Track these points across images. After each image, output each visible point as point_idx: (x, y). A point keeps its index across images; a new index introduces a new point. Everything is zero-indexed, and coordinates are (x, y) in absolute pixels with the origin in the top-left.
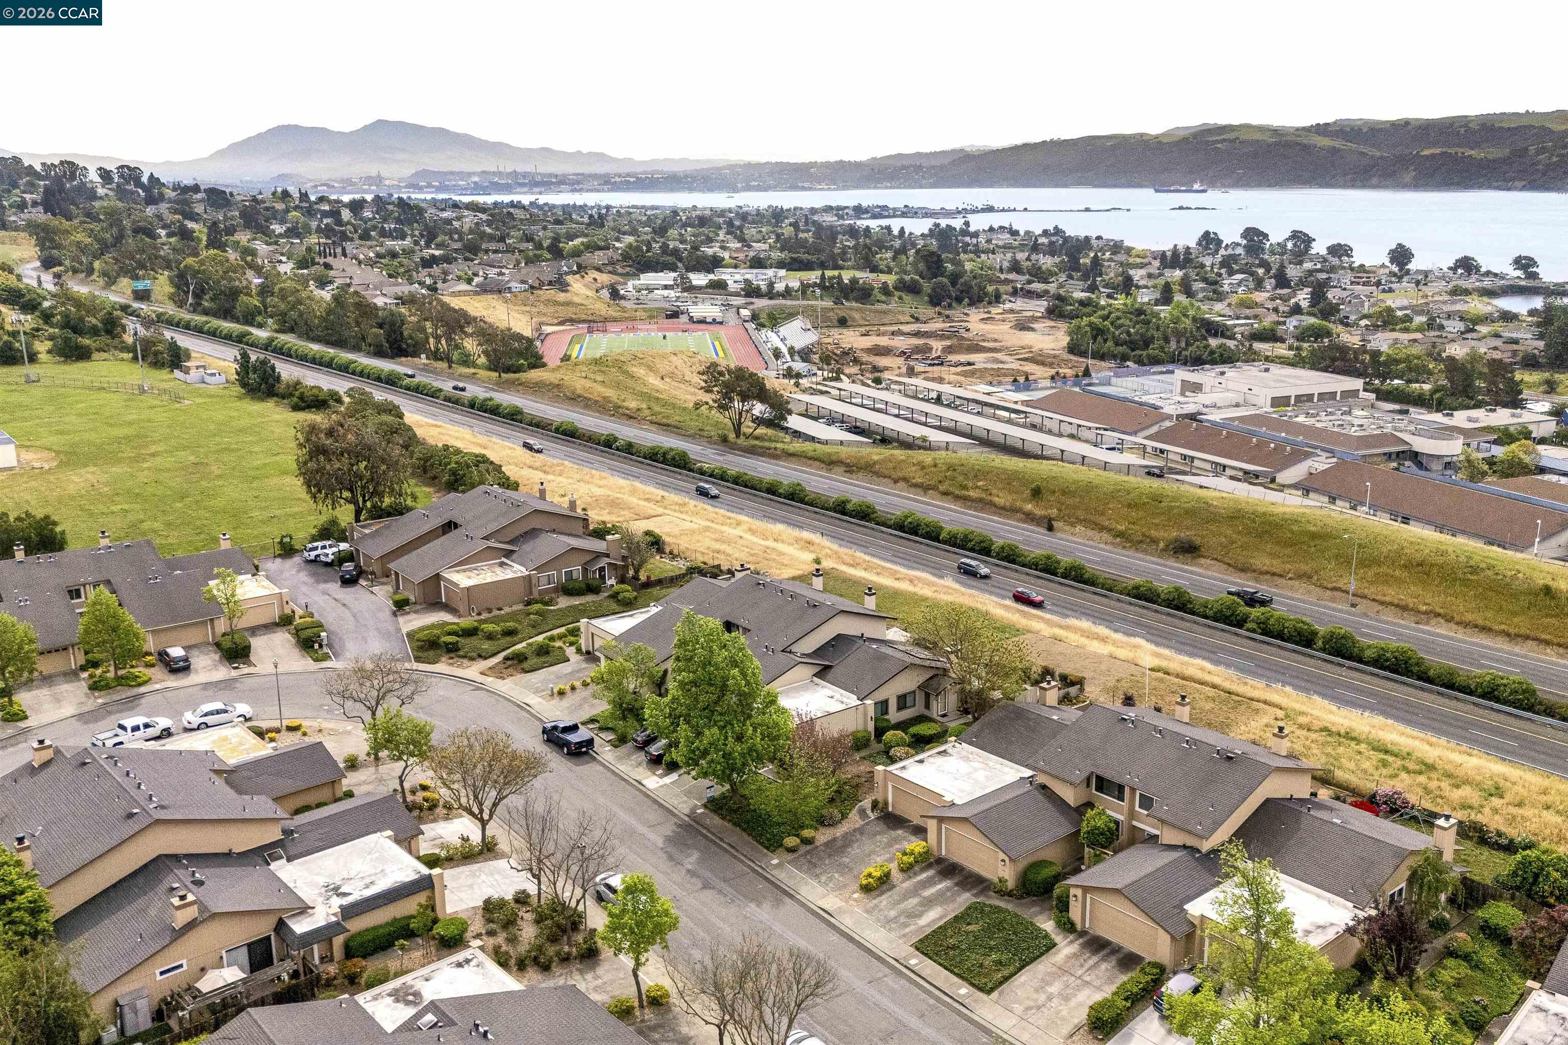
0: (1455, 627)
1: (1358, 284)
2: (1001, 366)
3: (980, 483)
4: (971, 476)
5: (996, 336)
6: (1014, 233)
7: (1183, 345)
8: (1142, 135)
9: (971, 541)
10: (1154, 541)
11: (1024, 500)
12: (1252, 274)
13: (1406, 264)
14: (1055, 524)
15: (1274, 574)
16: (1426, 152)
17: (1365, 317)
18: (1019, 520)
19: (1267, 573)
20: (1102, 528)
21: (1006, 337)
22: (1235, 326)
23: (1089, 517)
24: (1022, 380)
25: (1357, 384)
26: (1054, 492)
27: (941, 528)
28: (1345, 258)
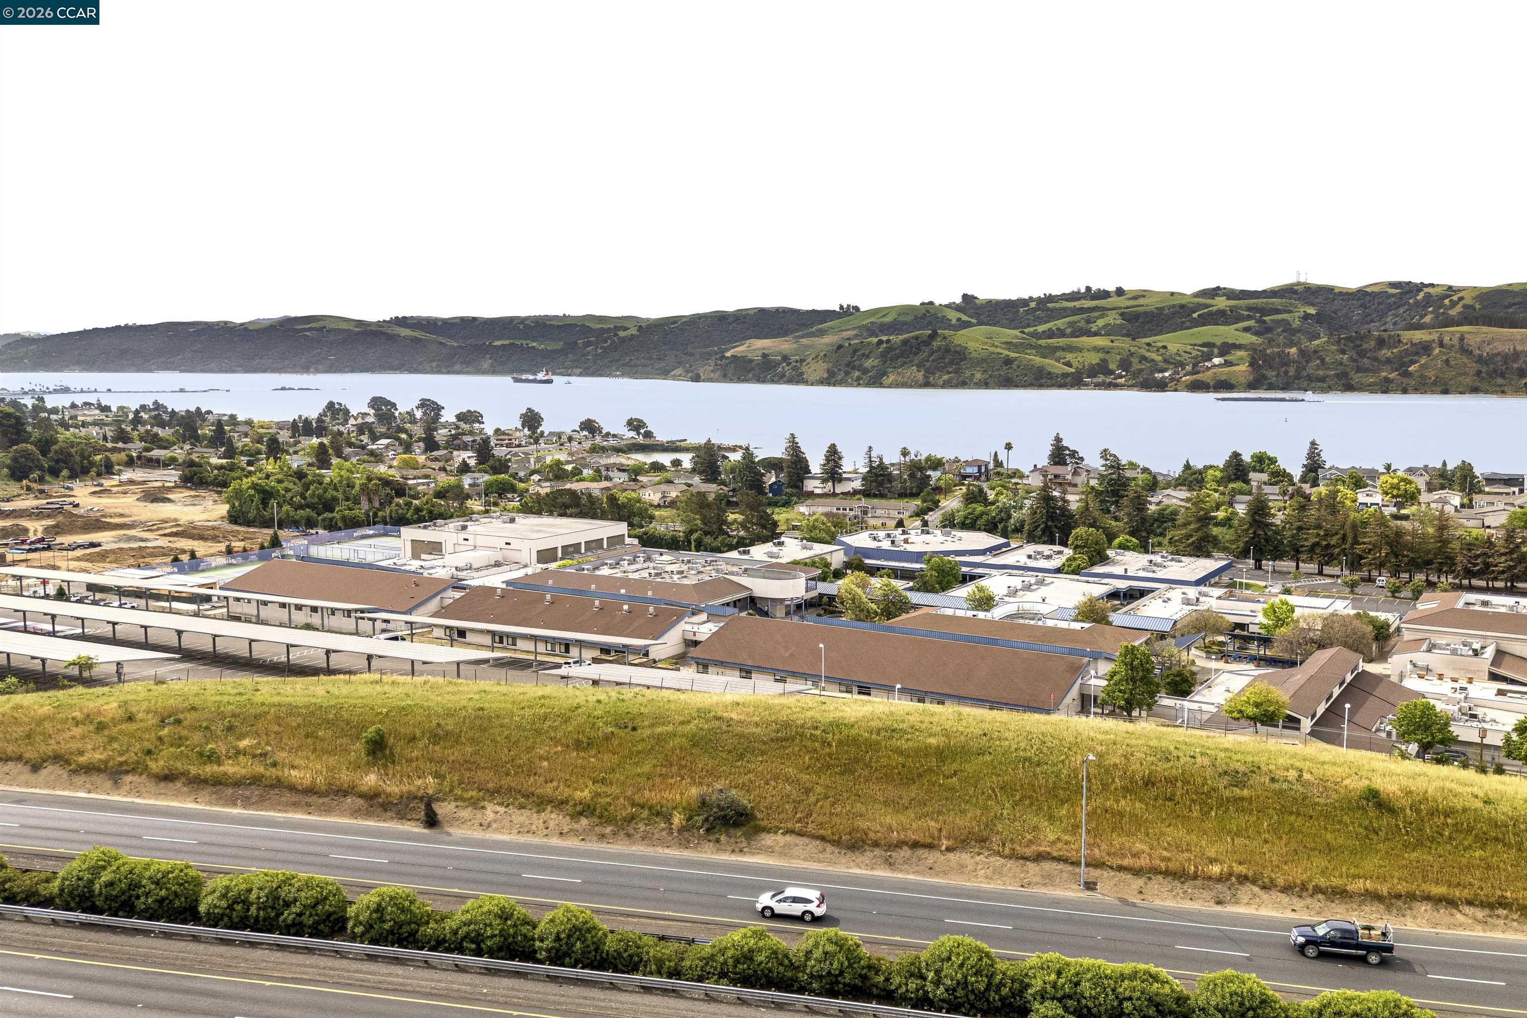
0: (1284, 899)
1: (502, 446)
2: (143, 544)
3: (245, 743)
4: (218, 728)
5: (122, 512)
6: (106, 409)
7: (377, 505)
8: (226, 323)
9: (287, 904)
10: (660, 813)
11: (356, 766)
12: (398, 439)
13: (537, 428)
14: (443, 809)
15: (915, 845)
16: (498, 343)
17: (533, 472)
18: (356, 813)
19: (900, 844)
20: (542, 803)
21: (135, 511)
22: (418, 484)
23: (506, 781)
24: (185, 558)
25: (622, 528)
26: (413, 739)
27: (198, 883)
28: (476, 425)
